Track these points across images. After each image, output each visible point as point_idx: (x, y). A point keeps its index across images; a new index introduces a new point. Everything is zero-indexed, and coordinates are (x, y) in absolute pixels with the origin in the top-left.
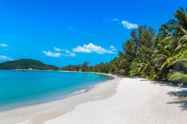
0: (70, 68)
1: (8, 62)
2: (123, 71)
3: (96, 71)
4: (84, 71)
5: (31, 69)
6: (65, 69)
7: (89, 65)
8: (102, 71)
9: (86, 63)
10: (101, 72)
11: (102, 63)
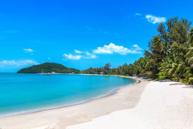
0: (91, 71)
1: (34, 66)
2: (150, 73)
3: (119, 74)
4: (106, 74)
5: (54, 73)
6: (86, 72)
7: (111, 68)
8: (126, 74)
9: (108, 65)
10: (124, 75)
11: (126, 65)
